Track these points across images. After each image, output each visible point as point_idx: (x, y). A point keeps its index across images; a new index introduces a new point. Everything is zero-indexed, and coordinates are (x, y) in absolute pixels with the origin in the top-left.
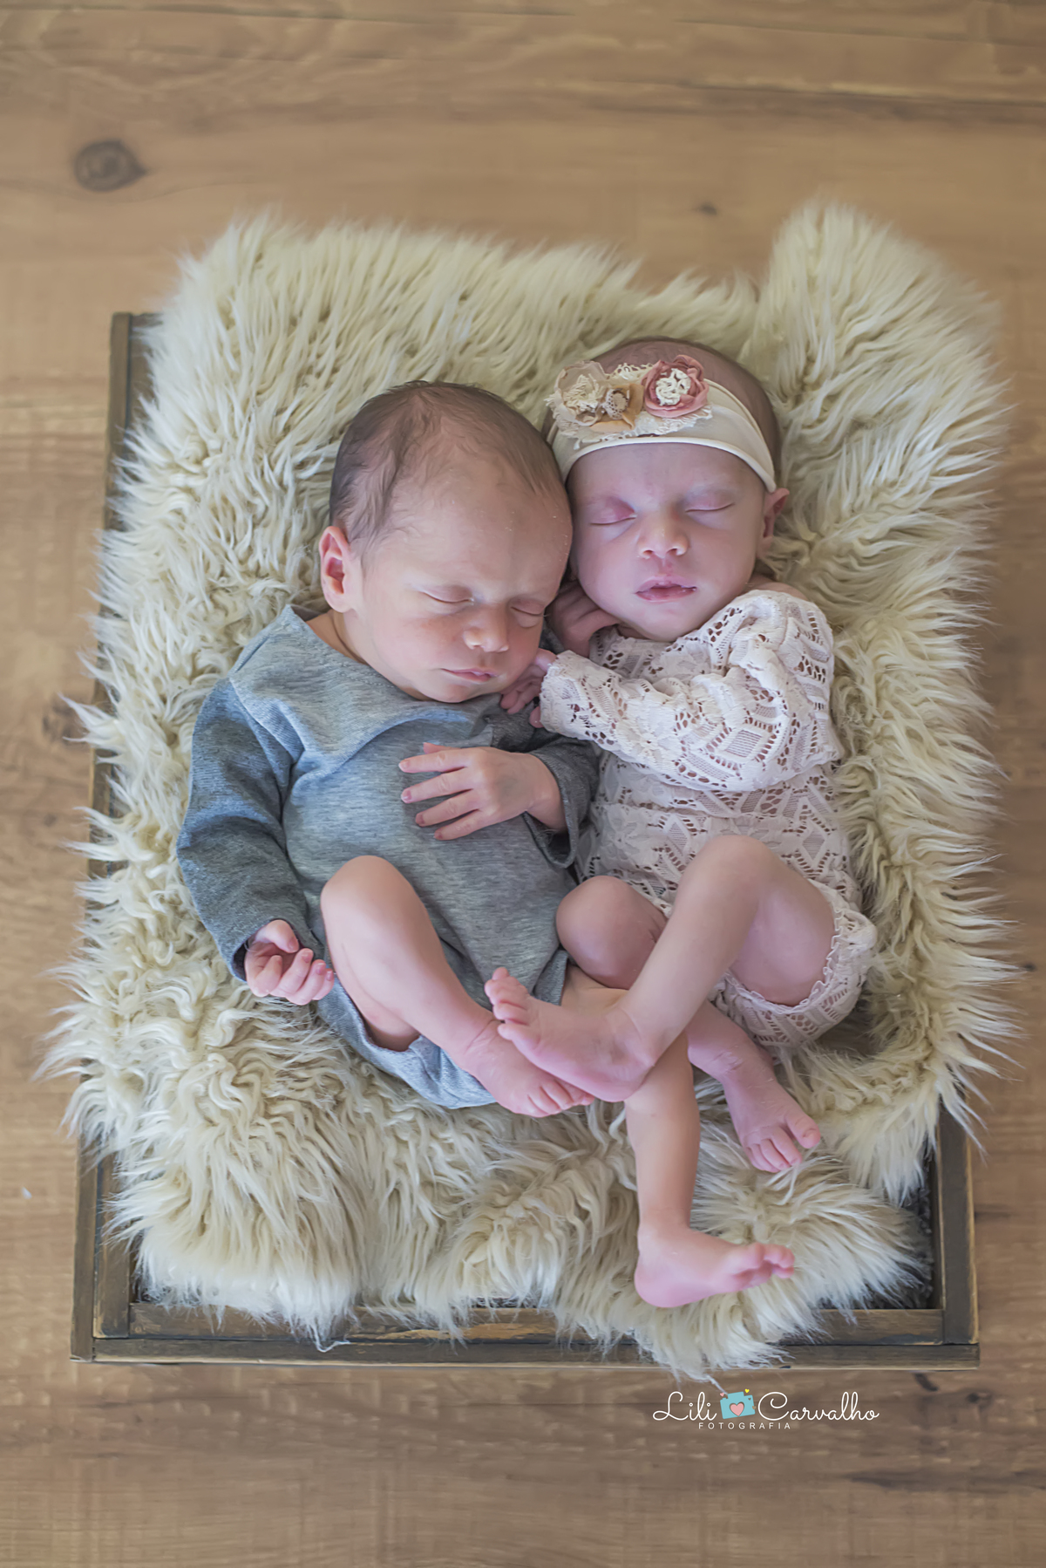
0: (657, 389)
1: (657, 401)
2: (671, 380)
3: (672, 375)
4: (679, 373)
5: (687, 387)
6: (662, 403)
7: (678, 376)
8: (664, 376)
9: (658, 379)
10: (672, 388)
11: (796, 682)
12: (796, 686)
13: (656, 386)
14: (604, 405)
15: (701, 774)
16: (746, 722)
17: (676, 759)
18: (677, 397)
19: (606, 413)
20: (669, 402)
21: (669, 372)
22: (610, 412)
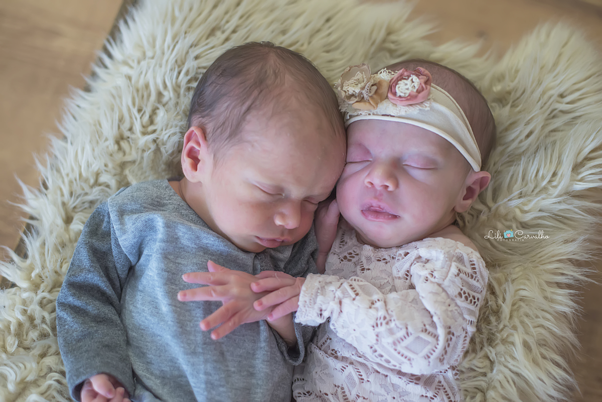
0: (397, 86)
1: (395, 94)
2: (409, 82)
3: (410, 78)
4: (414, 78)
5: (417, 88)
6: (398, 95)
7: (414, 80)
8: (405, 79)
9: (401, 80)
10: (407, 87)
11: (456, 305)
12: (456, 308)
13: (396, 84)
14: (364, 92)
15: (386, 356)
16: (422, 331)
17: (371, 345)
18: (408, 92)
19: (363, 97)
20: (402, 95)
21: (409, 76)
22: (365, 96)
